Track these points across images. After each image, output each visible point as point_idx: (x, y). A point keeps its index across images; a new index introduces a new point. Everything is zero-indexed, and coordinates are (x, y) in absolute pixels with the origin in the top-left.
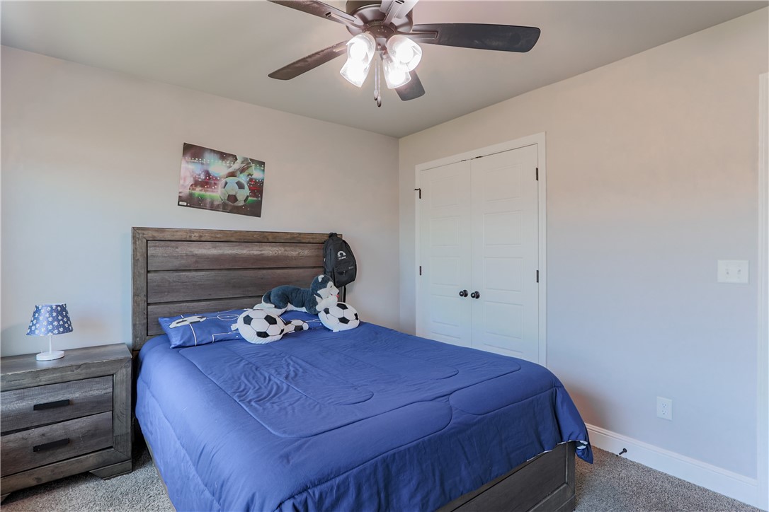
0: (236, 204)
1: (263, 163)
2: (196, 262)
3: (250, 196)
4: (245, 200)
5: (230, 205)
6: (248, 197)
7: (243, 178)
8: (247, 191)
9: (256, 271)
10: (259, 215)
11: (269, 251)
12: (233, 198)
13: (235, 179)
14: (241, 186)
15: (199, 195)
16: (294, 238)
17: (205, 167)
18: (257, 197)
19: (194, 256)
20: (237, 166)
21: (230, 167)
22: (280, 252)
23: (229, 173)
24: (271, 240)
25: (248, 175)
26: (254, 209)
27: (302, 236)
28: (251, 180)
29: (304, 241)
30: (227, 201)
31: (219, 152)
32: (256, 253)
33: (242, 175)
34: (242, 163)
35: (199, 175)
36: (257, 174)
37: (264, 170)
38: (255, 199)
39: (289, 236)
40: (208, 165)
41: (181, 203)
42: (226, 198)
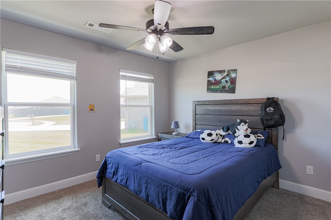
0: (225, 89)
1: (236, 70)
2: (208, 112)
3: (231, 85)
4: (228, 87)
5: (223, 90)
6: (229, 86)
7: (228, 79)
8: (229, 83)
9: (228, 116)
10: (234, 93)
11: (234, 108)
12: (224, 87)
13: (225, 80)
14: (227, 82)
15: (213, 88)
16: (246, 102)
17: (214, 78)
18: (233, 85)
19: (207, 110)
20: (225, 74)
21: (223, 75)
22: (239, 108)
23: (223, 78)
24: (234, 103)
25: (230, 77)
26: (232, 90)
27: (250, 100)
28: (231, 78)
29: (251, 103)
30: (222, 89)
31: (218, 71)
32: (228, 108)
33: (227, 78)
34: (227, 72)
35: (213, 81)
36: (233, 75)
37: (236, 73)
38: (232, 86)
39: (243, 101)
40: (215, 77)
41: (208, 92)
42: (222, 88)
